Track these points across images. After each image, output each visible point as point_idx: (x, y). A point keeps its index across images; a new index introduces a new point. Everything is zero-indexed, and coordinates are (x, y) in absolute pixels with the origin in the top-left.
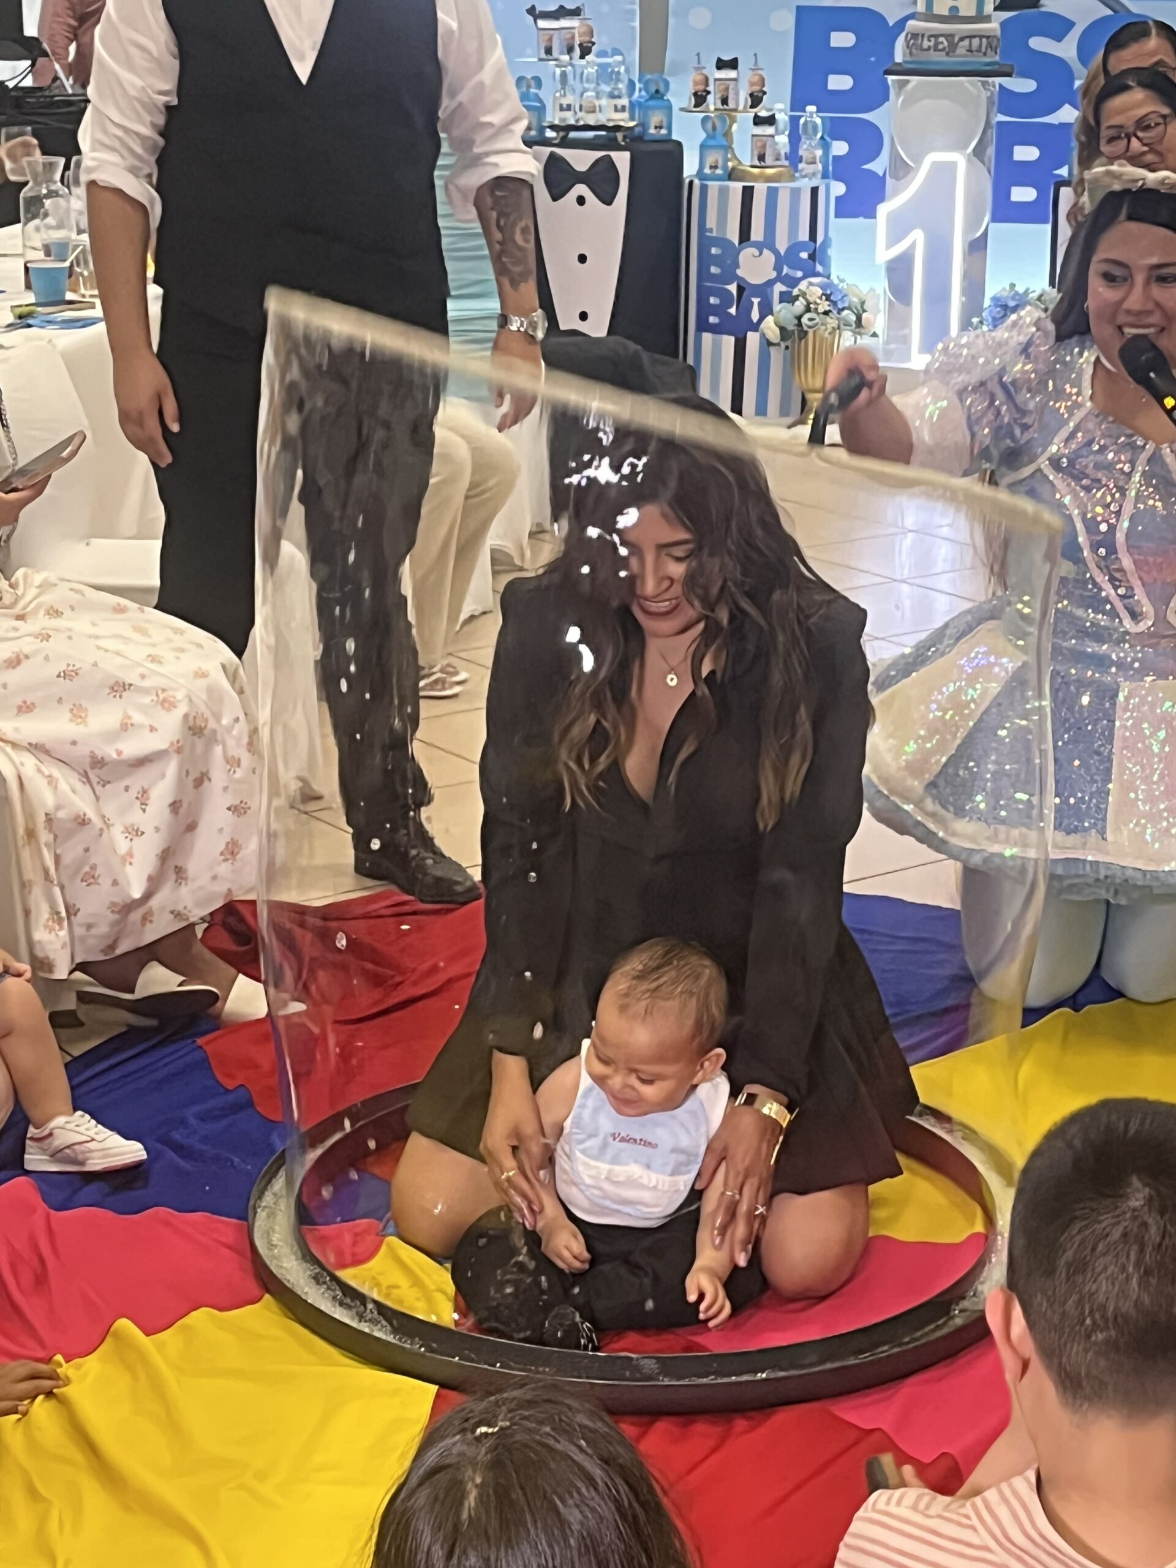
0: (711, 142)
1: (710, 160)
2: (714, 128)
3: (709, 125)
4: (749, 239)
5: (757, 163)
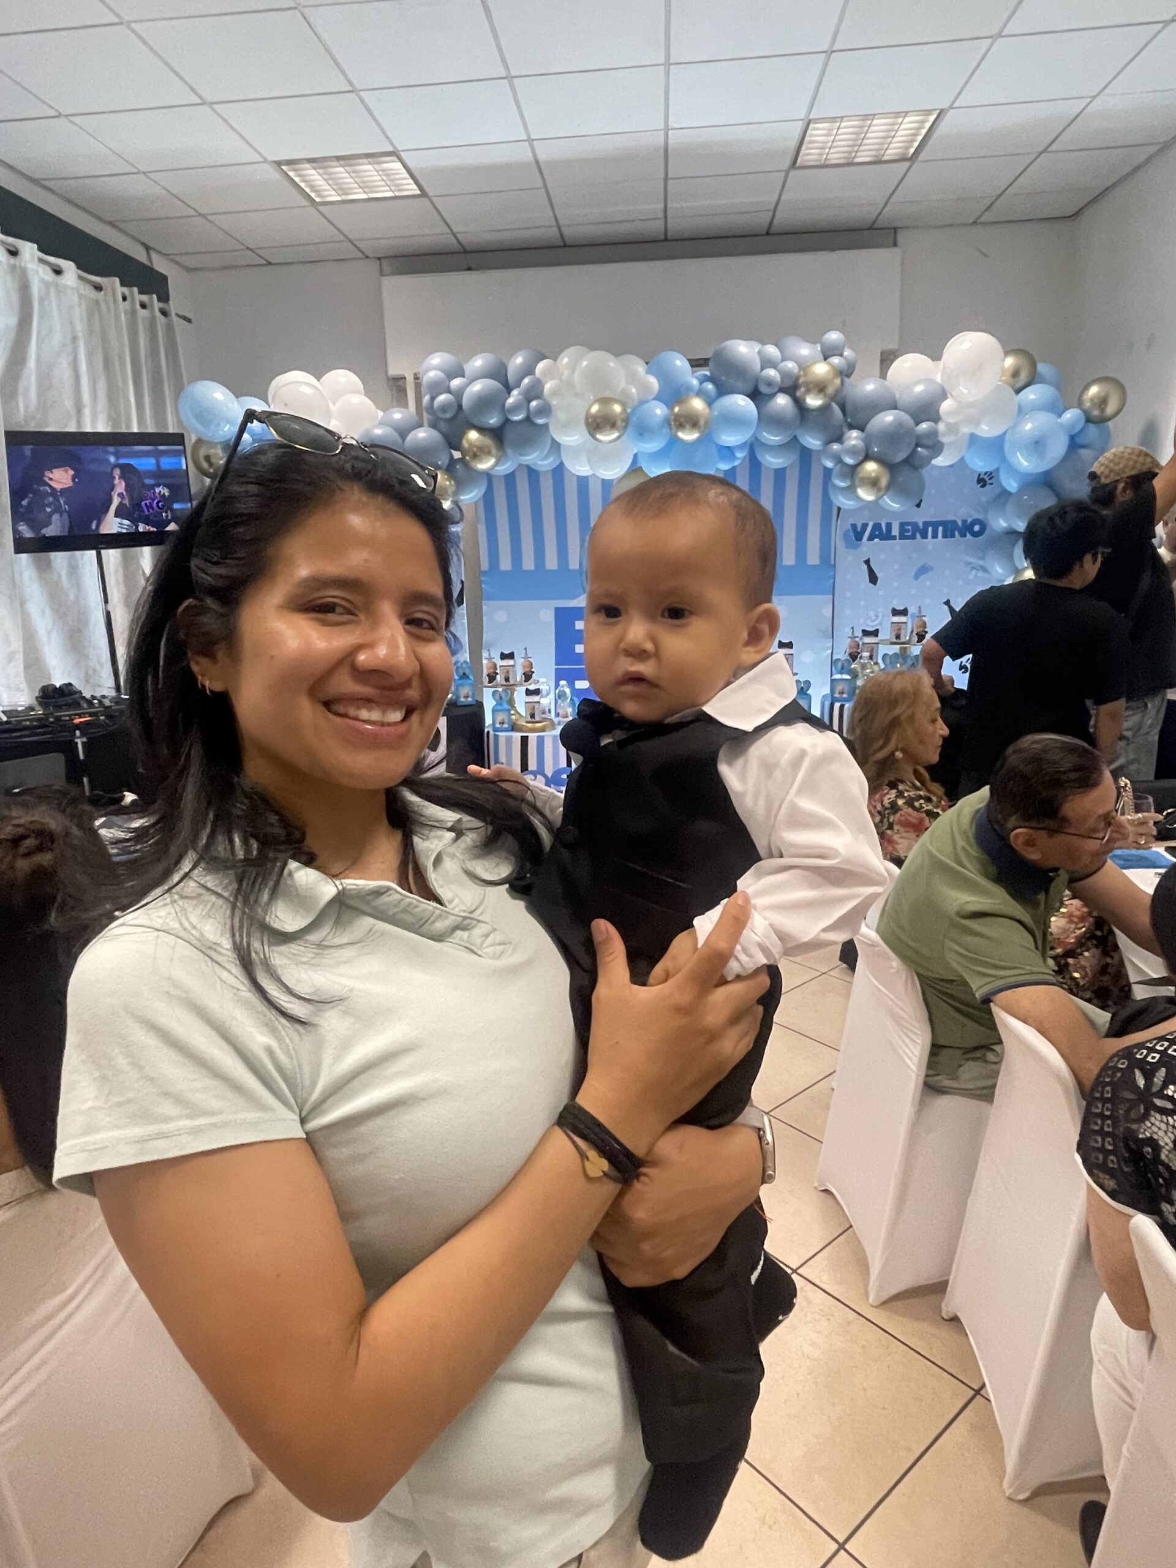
0: (499, 707)
1: (500, 717)
2: (501, 698)
3: (497, 697)
4: (527, 770)
5: (530, 719)
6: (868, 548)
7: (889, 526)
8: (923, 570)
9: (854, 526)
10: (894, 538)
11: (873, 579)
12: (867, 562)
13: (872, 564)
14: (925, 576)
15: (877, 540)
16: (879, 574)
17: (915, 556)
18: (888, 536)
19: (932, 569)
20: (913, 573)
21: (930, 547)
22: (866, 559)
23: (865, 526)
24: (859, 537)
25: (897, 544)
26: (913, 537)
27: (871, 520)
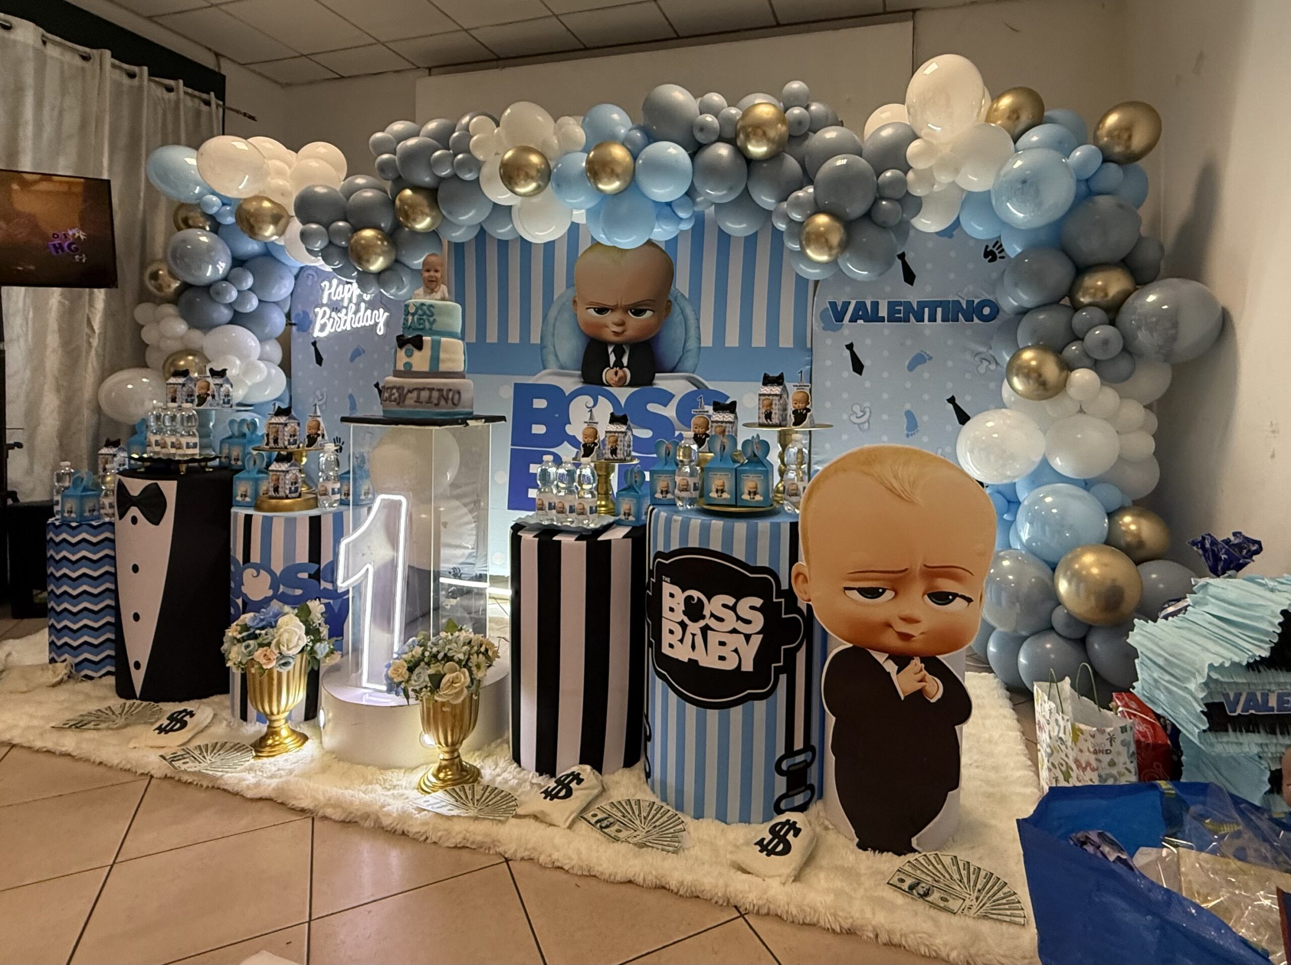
2: (255, 463)
6: (850, 330)
7: (875, 305)
8: (919, 360)
9: (833, 305)
10: (882, 320)
11: (858, 367)
12: (850, 347)
13: (855, 349)
14: (919, 368)
15: (860, 322)
16: (866, 362)
17: (909, 342)
18: (874, 317)
19: (930, 358)
20: (907, 363)
21: (927, 332)
22: (848, 343)
23: (846, 305)
24: (840, 317)
25: (886, 328)
26: (907, 320)
27: (853, 299)
